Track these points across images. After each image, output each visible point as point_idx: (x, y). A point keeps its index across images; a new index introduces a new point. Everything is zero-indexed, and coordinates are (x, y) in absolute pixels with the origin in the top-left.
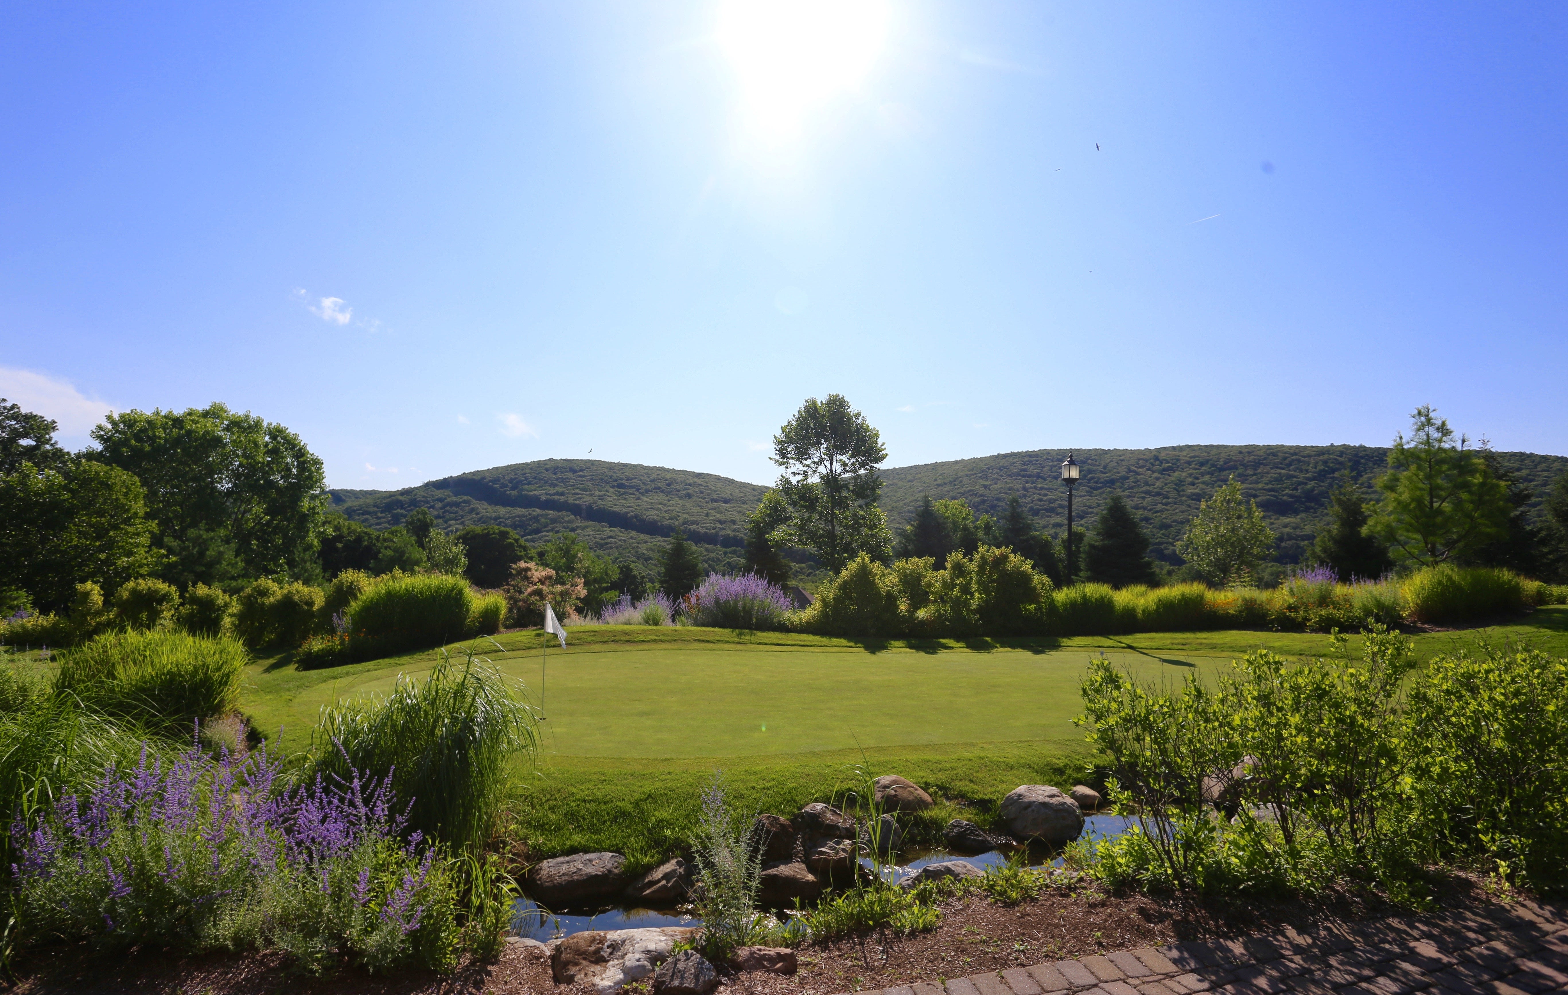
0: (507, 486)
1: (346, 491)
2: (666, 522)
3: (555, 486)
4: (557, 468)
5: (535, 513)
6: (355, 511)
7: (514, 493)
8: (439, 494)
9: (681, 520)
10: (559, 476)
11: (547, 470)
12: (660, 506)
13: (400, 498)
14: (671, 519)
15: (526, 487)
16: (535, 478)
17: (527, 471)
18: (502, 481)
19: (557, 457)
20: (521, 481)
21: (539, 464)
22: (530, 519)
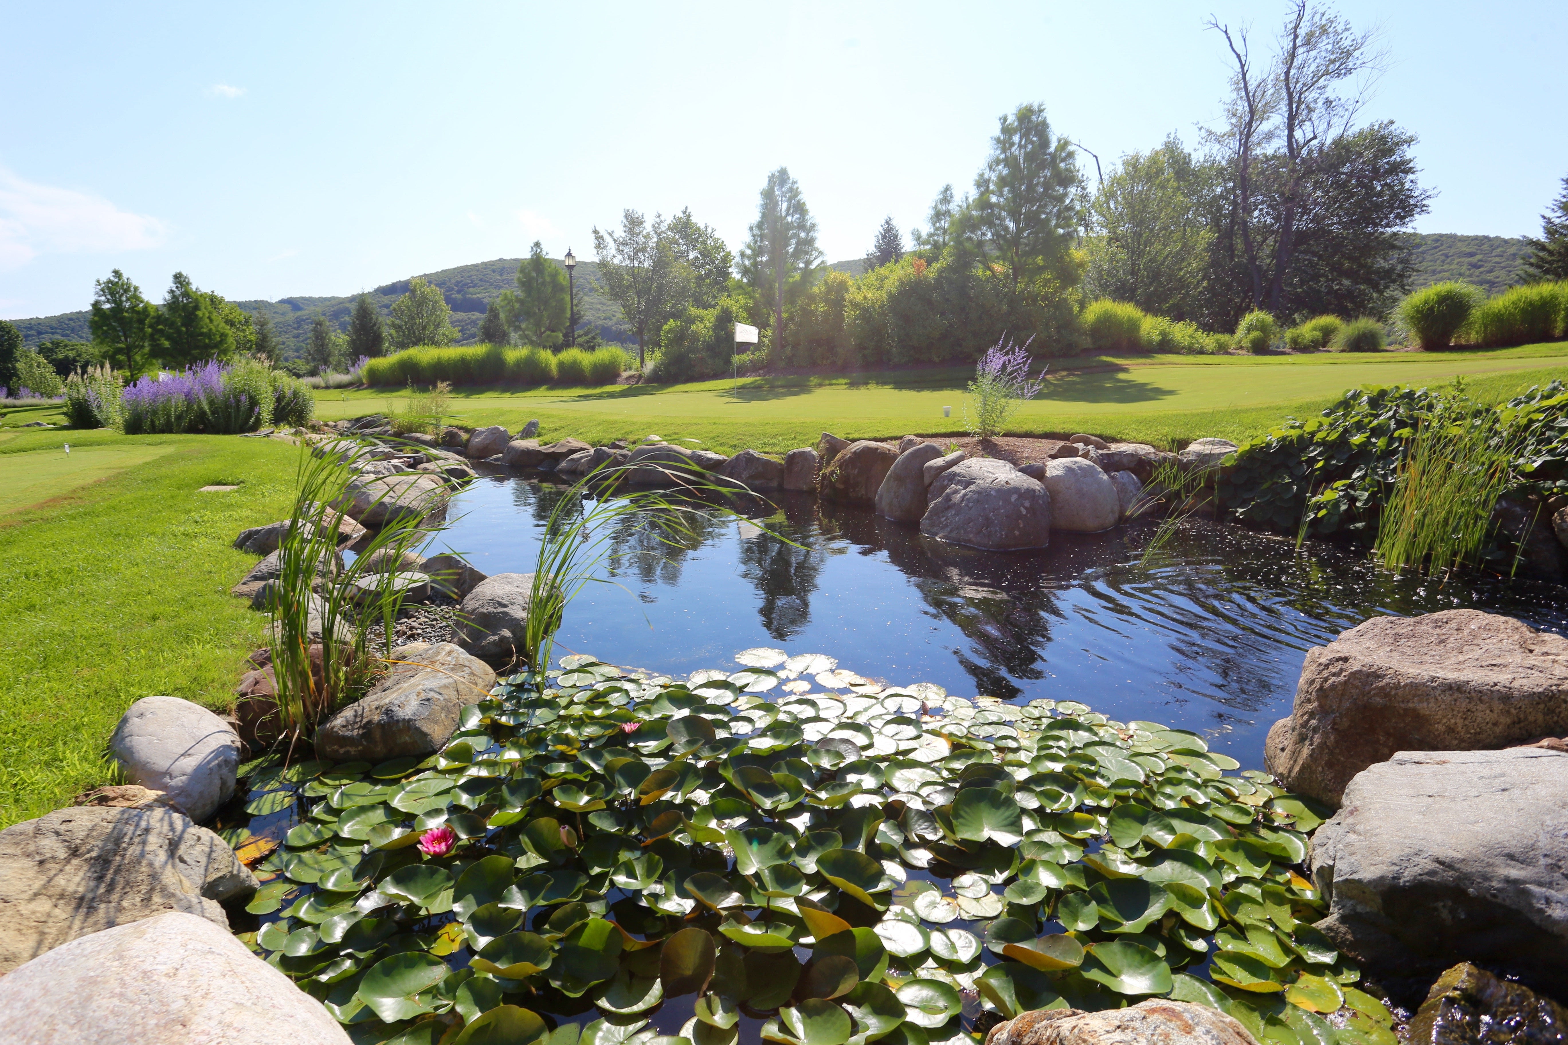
0: (452, 289)
1: (304, 299)
2: (600, 322)
3: (500, 287)
4: (504, 268)
5: (474, 317)
6: (303, 320)
7: (459, 296)
8: (386, 300)
9: (615, 319)
10: (504, 277)
11: (494, 271)
12: (599, 306)
13: (348, 305)
14: (605, 319)
15: (471, 290)
16: (481, 280)
17: (474, 273)
18: (448, 284)
19: (507, 257)
20: (467, 284)
21: (485, 265)
22: (469, 324)
